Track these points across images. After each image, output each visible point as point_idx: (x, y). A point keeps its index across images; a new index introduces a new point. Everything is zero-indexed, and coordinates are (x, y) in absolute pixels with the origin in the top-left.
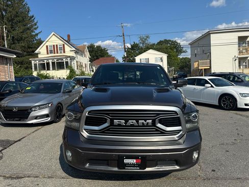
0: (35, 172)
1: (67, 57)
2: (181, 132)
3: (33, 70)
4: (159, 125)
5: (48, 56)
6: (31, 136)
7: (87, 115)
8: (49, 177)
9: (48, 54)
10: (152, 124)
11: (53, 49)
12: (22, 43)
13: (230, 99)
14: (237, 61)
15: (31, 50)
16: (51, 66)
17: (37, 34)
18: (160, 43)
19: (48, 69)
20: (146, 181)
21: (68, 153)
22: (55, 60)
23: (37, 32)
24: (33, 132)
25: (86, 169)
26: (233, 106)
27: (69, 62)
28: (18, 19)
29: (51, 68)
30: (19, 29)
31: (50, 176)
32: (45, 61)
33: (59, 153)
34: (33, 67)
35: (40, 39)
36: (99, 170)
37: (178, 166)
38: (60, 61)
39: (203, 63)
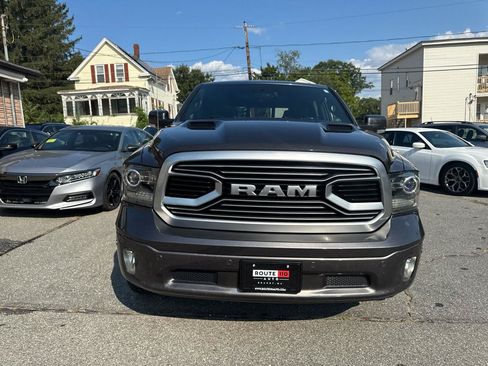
0: (60, 301)
1: (132, 89)
2: (382, 215)
3: (65, 114)
4: (333, 198)
5: (95, 86)
6: (54, 234)
7: (170, 171)
8: (88, 312)
9: (94, 82)
10: (317, 193)
11: (105, 74)
12: (41, 59)
13: (463, 172)
14: (474, 104)
15: (60, 74)
16: (100, 107)
17: (73, 44)
18: (321, 67)
19: (95, 113)
20: (296, 323)
21: (127, 257)
22: (109, 95)
23: (72, 38)
24: (60, 227)
25: (167, 290)
26: (469, 188)
27: (137, 99)
28: (33, 10)
29: (101, 111)
30: (35, 33)
31: (90, 308)
32: (89, 96)
33: (111, 266)
34: (65, 109)
35: (79, 53)
36: (196, 293)
37: (372, 288)
38: (118, 97)
39: (405, 108)
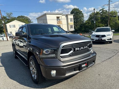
7: (62, 48)
18: (19, 17)
